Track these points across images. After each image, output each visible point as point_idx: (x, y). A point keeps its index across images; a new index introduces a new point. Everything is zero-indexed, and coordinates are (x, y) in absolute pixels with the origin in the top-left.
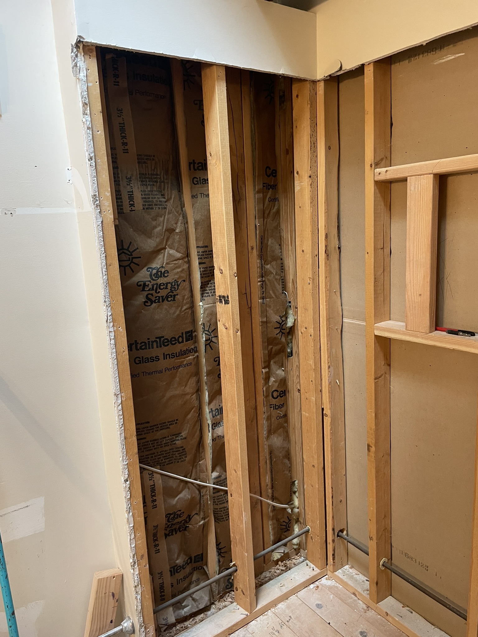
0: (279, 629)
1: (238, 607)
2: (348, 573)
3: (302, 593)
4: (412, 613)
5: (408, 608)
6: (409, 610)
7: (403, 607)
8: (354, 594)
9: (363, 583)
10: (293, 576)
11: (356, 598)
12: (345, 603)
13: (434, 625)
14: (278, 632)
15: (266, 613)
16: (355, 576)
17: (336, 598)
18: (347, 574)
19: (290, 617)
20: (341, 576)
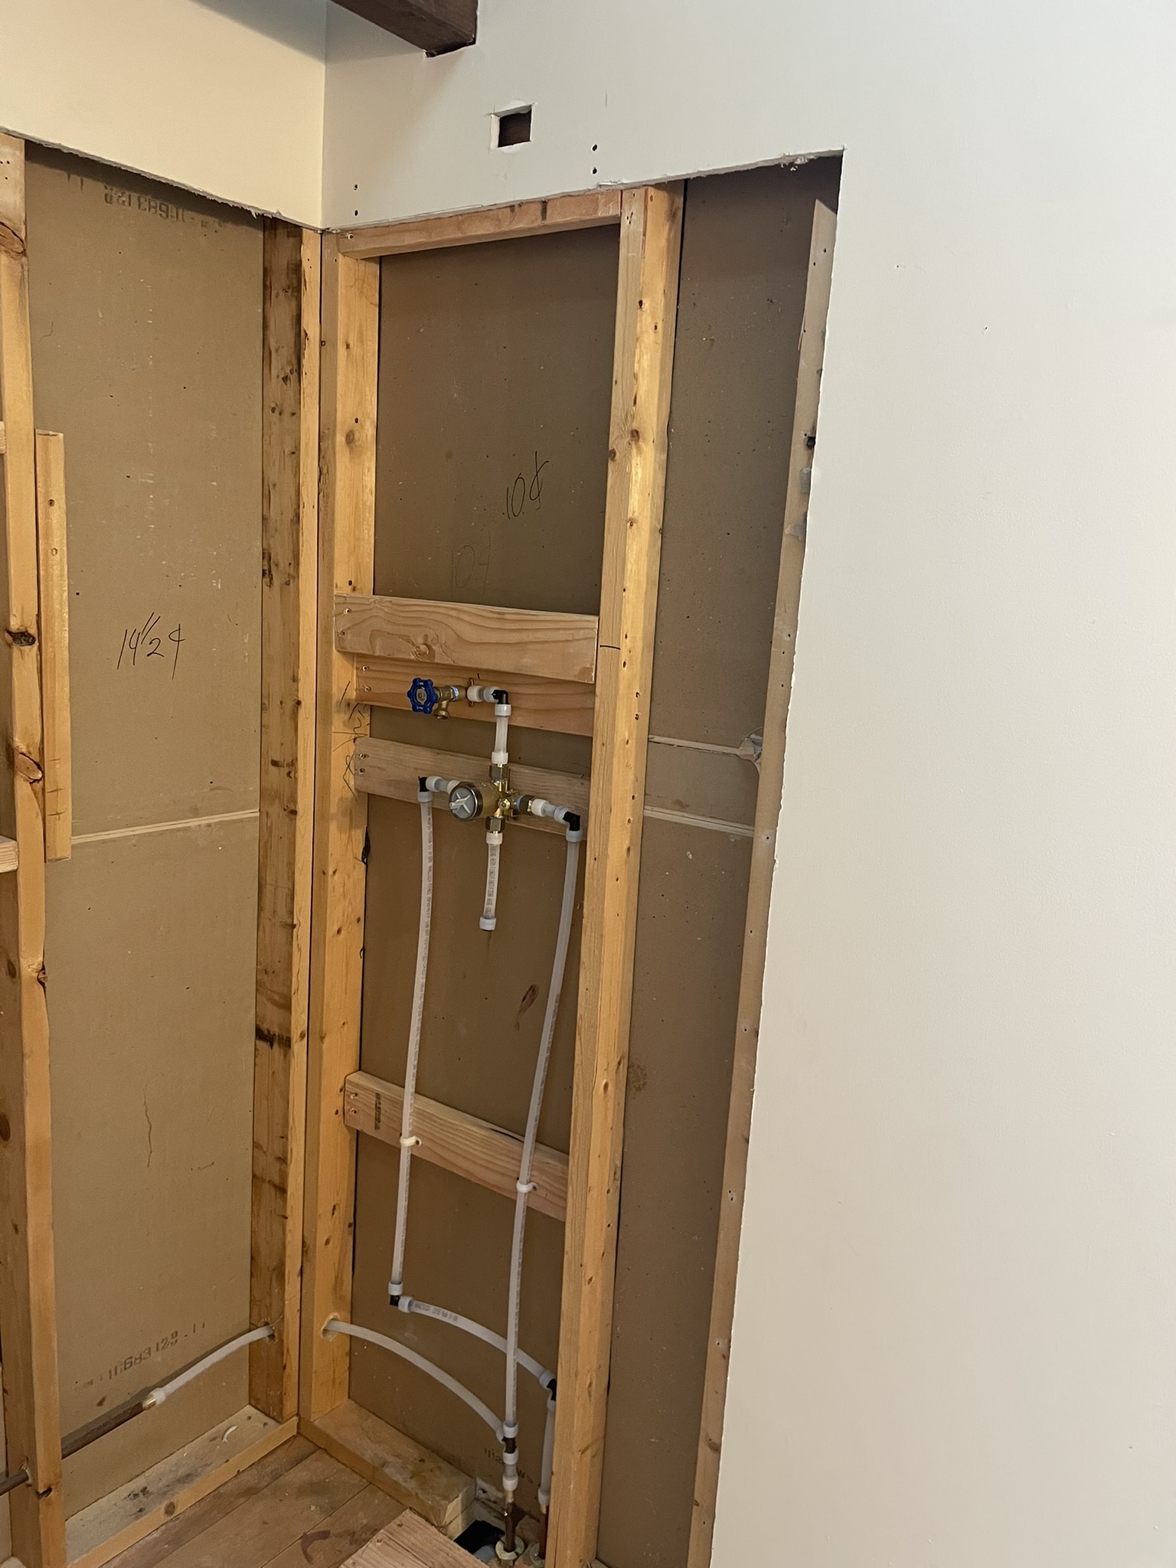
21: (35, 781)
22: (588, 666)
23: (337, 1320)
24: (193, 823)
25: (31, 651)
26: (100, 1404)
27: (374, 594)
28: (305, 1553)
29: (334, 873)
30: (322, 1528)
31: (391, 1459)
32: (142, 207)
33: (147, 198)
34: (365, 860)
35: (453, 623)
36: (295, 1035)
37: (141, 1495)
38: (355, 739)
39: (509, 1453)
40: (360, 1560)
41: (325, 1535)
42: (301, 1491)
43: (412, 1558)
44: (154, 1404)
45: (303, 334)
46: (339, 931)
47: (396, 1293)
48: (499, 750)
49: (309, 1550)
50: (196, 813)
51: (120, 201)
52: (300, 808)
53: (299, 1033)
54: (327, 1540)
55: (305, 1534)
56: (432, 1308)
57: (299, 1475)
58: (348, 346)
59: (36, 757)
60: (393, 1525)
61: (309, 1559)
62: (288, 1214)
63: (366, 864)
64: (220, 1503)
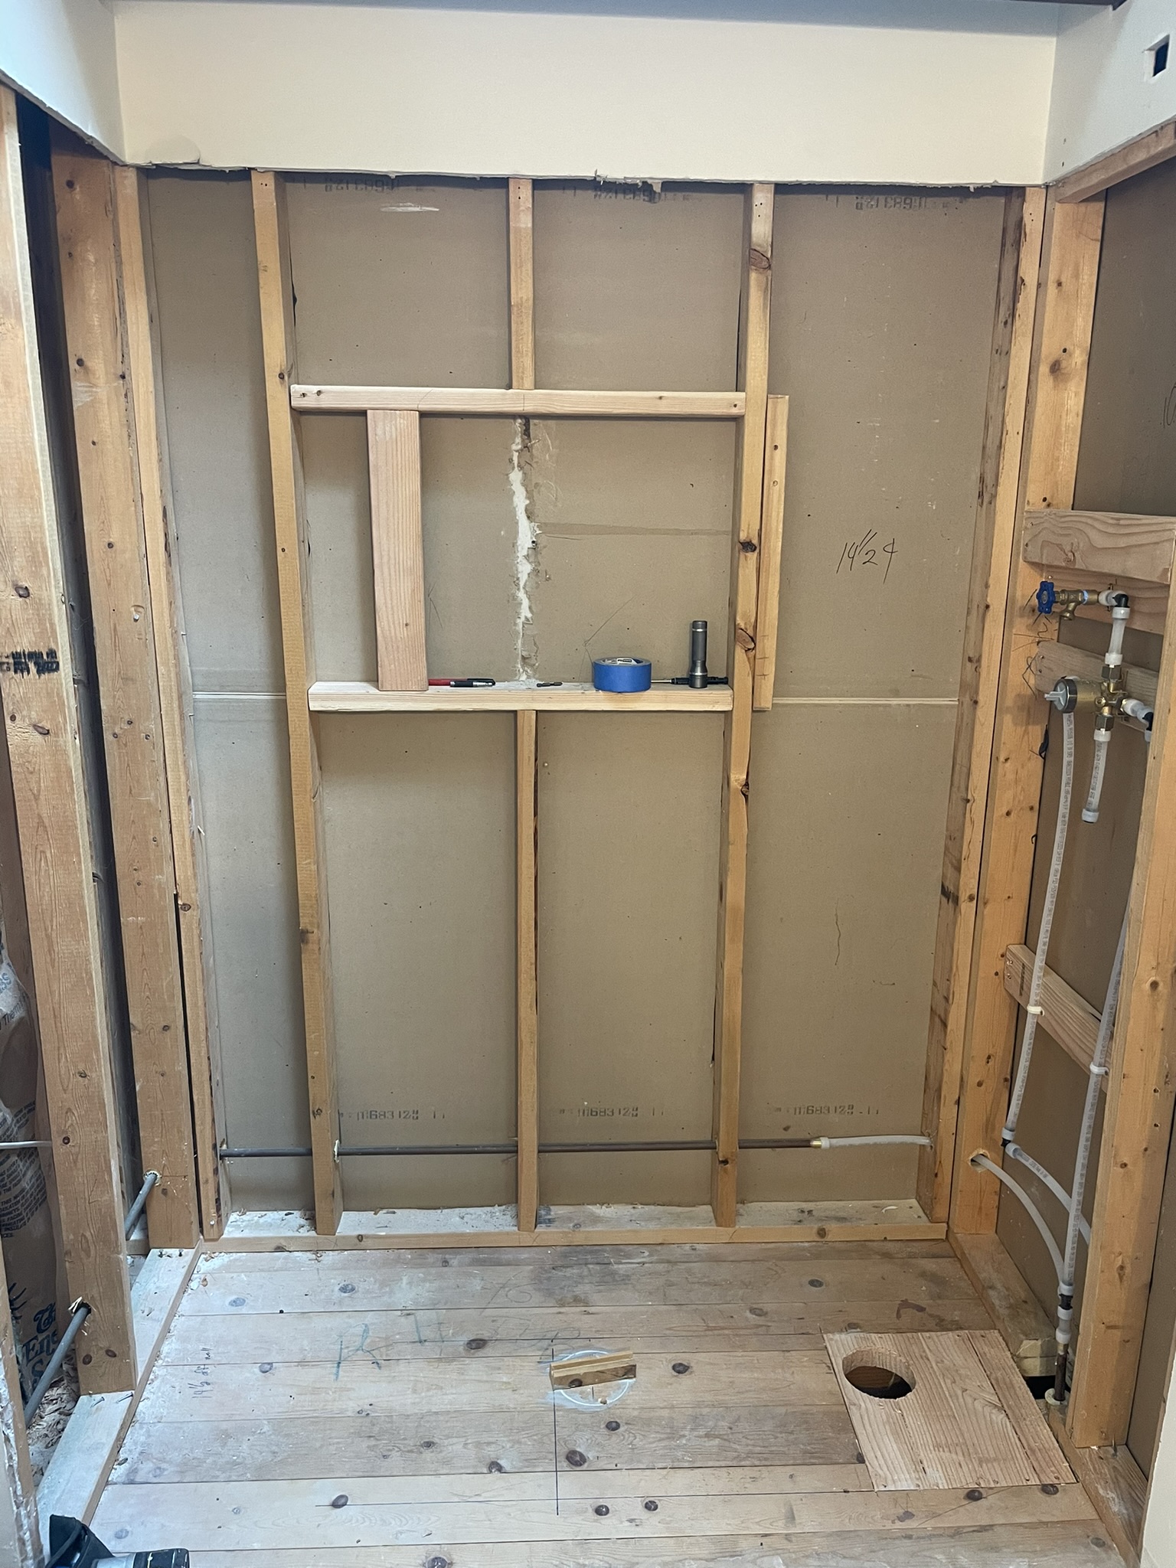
0: (204, 1378)
1: (98, 1397)
2: (244, 1224)
3: (185, 1305)
4: (394, 1213)
5: (385, 1211)
6: (388, 1213)
7: (375, 1214)
8: (279, 1249)
9: (284, 1222)
10: (152, 1287)
11: (286, 1253)
12: (277, 1271)
13: (439, 1208)
14: (208, 1384)
15: (152, 1377)
16: (262, 1220)
17: (253, 1274)
18: (245, 1227)
19: (204, 1349)
20: (238, 1235)
21: (749, 649)
22: (1167, 567)
23: (986, 1157)
24: (894, 701)
25: (753, 557)
26: (786, 1129)
27: (1073, 509)
28: (898, 1311)
29: (1007, 760)
30: (923, 1304)
31: (999, 1286)
32: (888, 205)
33: (893, 197)
34: (1043, 754)
35: (1088, 530)
36: (963, 896)
37: (807, 1213)
38: (1038, 643)
39: (1063, 1308)
40: (935, 1338)
41: (921, 1309)
42: (923, 1274)
43: (977, 1360)
44: (819, 1147)
45: (1019, 280)
46: (1008, 814)
47: (1007, 1138)
48: (1112, 652)
49: (901, 1311)
50: (896, 694)
51: (869, 206)
52: (981, 699)
53: (968, 895)
54: (921, 1313)
55: (906, 1300)
56: (1031, 1160)
57: (930, 1265)
58: (1060, 284)
59: (750, 632)
60: (978, 1333)
61: (898, 1316)
62: (948, 1045)
63: (1044, 758)
64: (861, 1249)
